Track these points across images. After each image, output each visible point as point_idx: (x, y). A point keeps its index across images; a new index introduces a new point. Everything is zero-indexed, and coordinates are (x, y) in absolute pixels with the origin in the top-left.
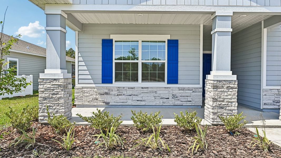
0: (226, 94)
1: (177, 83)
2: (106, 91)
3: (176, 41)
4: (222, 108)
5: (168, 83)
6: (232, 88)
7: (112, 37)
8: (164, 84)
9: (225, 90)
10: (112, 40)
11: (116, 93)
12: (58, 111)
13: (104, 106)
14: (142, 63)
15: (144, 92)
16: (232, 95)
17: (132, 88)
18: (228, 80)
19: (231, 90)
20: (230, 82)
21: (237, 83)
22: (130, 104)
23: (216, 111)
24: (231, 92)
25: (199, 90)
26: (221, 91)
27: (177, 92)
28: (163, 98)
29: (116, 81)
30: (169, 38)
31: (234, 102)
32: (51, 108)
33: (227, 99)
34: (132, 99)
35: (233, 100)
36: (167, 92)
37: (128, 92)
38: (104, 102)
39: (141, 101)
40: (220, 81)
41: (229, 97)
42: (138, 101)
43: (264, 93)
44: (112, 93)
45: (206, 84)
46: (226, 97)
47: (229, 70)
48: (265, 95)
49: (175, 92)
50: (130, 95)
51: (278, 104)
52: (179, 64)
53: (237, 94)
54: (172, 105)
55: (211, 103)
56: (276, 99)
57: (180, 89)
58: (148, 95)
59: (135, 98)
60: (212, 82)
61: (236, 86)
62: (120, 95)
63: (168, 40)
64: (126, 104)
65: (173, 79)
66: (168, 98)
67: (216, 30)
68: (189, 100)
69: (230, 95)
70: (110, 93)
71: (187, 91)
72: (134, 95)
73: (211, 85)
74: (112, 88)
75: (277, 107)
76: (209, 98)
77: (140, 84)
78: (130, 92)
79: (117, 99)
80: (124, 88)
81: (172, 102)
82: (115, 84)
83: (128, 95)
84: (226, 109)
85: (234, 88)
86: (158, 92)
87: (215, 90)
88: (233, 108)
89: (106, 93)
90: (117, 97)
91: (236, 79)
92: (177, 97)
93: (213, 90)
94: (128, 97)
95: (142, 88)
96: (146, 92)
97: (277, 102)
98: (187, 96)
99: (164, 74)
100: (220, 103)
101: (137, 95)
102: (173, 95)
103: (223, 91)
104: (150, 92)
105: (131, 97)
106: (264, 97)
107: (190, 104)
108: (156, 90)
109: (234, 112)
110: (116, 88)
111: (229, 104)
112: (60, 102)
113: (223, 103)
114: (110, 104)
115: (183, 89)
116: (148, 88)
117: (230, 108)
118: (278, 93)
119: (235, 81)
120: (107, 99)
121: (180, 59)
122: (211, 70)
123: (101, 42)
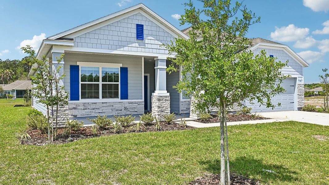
0: (164, 103)
1: (127, 98)
2: (74, 106)
3: (127, 68)
4: (163, 112)
5: (121, 99)
6: (167, 100)
7: (78, 63)
8: (118, 100)
9: (164, 101)
10: (78, 66)
11: (82, 108)
12: (64, 119)
13: (72, 119)
14: (102, 84)
15: (104, 106)
16: (167, 104)
17: (95, 103)
18: (165, 96)
19: (167, 101)
20: (166, 97)
21: (170, 97)
22: (93, 116)
23: (159, 113)
24: (167, 102)
25: (142, 103)
26: (162, 102)
27: (127, 105)
28: (118, 110)
29: (82, 98)
30: (122, 66)
31: (168, 108)
32: (60, 117)
33: (165, 106)
34: (95, 112)
35: (168, 107)
36: (120, 105)
37: (92, 106)
38: (73, 115)
39: (102, 113)
40: (161, 96)
41: (166, 105)
42: (99, 113)
43: (182, 104)
44: (79, 108)
45: (152, 99)
46: (165, 105)
47: (165, 90)
48: (182, 105)
49: (126, 105)
50: (93, 109)
51: (189, 110)
52: (129, 85)
53: (170, 104)
54: (124, 114)
55: (157, 109)
56: (188, 107)
57: (130, 103)
58: (107, 108)
59: (97, 111)
60: (157, 97)
61: (169, 99)
62: (85, 109)
63: (121, 68)
64: (90, 116)
65: (125, 96)
66: (121, 110)
67: (158, 67)
68: (136, 110)
69: (166, 104)
70: (78, 108)
71: (134, 104)
72: (97, 109)
73: (156, 99)
74: (79, 104)
75: (188, 112)
76: (155, 107)
77: (101, 100)
78: (93, 106)
79: (84, 112)
80: (88, 103)
81: (124, 112)
82: (81, 101)
83: (92, 109)
84: (164, 112)
85: (168, 100)
86: (114, 106)
87: (159, 101)
88: (168, 111)
89: (74, 108)
90: (83, 110)
91: (169, 95)
92: (127, 109)
93: (158, 101)
94: (92, 110)
95: (103, 103)
96: (105, 106)
97: (188, 109)
98: (134, 108)
99: (118, 92)
100: (161, 109)
101: (99, 109)
102: (125, 107)
103: (163, 102)
104: (109, 106)
105: (94, 110)
106: (181, 106)
107: (137, 114)
108: (113, 104)
109: (168, 113)
110: (82, 104)
111: (166, 109)
112: (66, 113)
113: (163, 109)
114: (78, 117)
115: (132, 103)
116: (106, 103)
117: (166, 111)
118: (188, 103)
119: (169, 96)
120: (75, 112)
121: (129, 82)
122: (155, 90)
123: (69, 67)
